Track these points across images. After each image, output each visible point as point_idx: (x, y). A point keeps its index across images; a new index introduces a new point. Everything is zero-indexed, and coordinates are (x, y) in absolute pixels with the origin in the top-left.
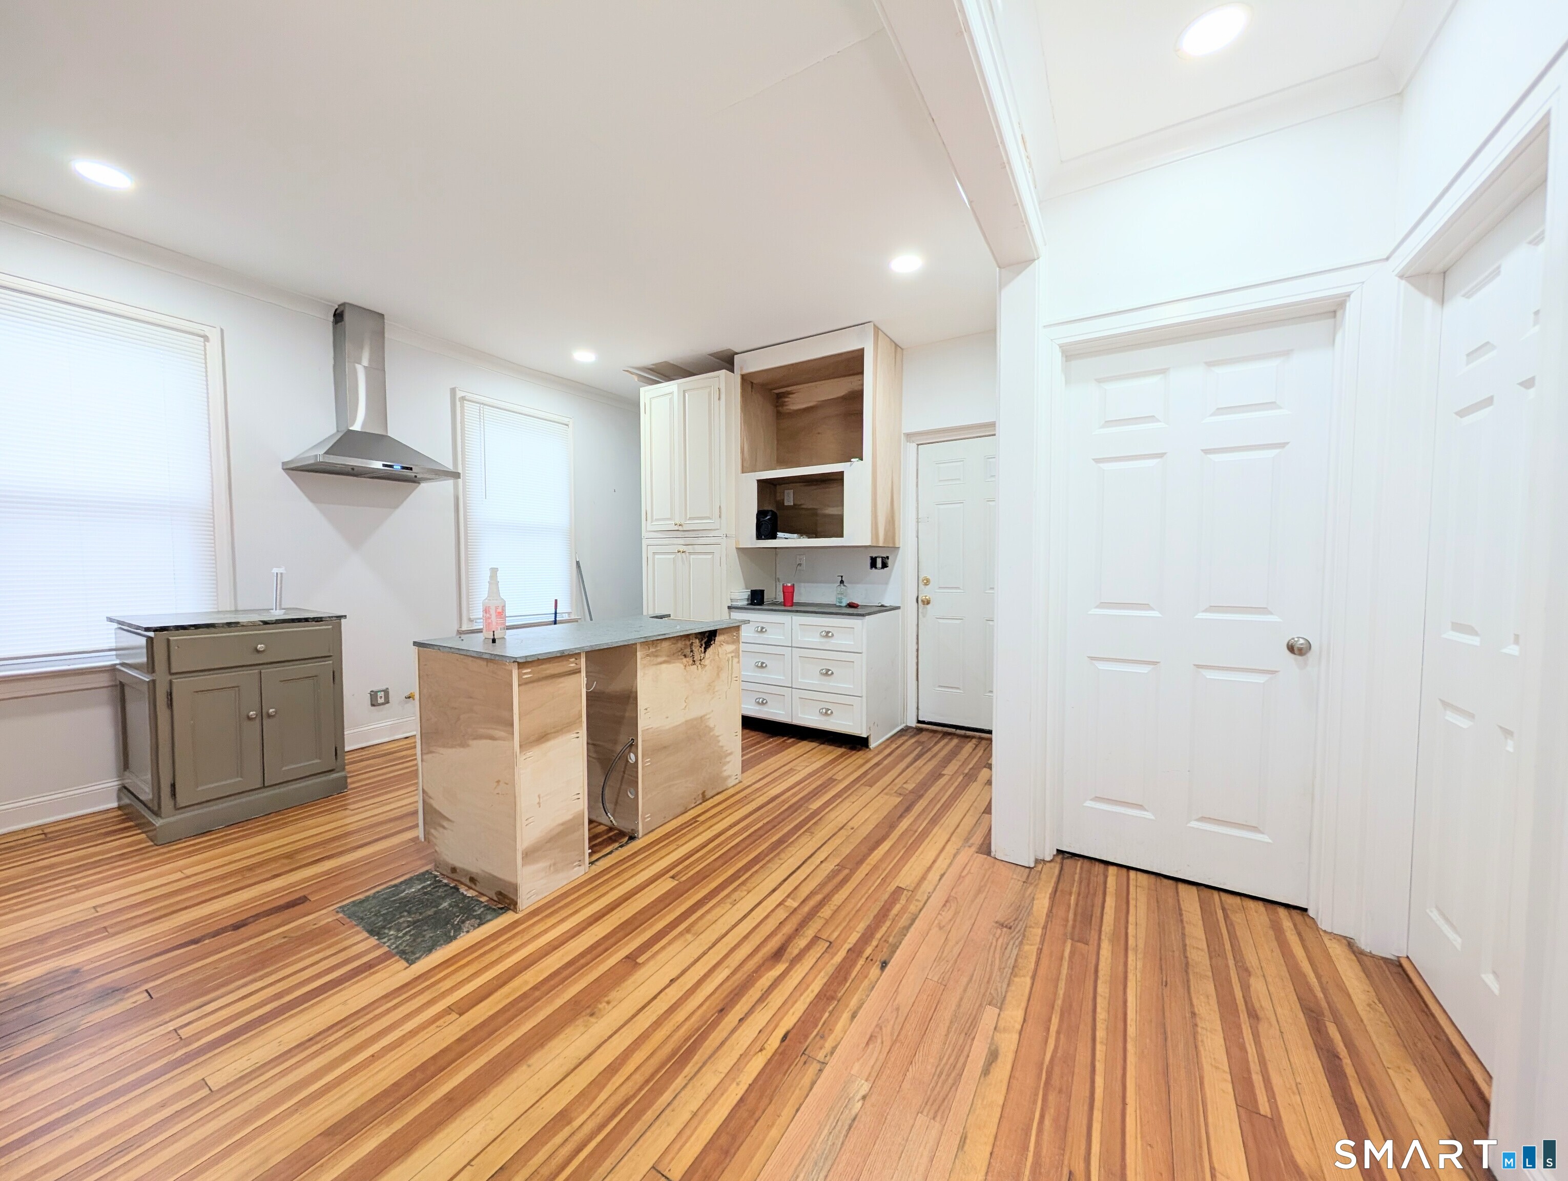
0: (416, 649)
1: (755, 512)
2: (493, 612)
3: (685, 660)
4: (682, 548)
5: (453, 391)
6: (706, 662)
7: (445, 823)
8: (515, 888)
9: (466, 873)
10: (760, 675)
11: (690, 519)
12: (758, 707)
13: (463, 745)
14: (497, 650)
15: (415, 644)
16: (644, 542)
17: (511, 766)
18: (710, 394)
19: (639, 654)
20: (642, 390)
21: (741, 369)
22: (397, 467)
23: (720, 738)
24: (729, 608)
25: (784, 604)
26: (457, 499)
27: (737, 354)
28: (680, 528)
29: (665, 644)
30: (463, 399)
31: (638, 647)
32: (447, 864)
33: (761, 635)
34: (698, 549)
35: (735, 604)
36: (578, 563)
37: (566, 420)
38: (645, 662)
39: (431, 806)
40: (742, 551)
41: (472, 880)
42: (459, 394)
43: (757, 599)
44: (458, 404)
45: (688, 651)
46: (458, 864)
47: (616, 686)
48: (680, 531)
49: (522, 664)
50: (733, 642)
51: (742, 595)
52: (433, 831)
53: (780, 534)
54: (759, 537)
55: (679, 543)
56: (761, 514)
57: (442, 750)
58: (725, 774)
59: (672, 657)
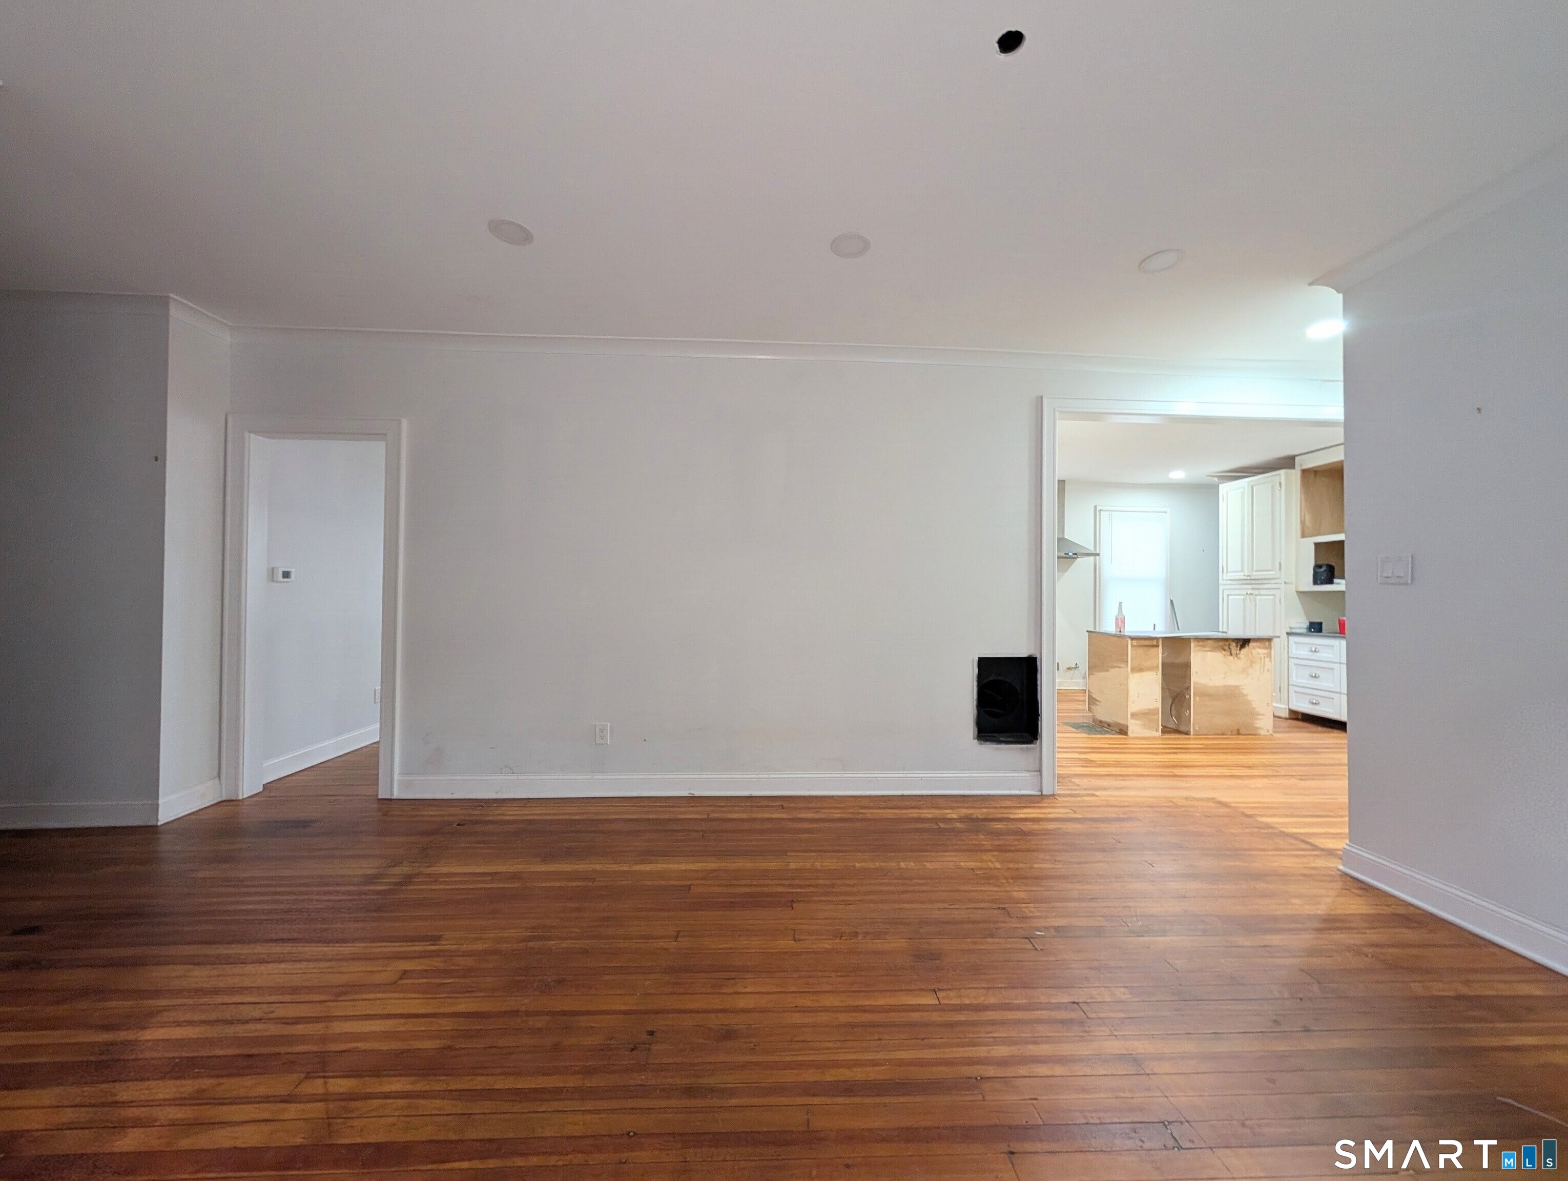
0: (1087, 633)
1: (1312, 563)
2: (1120, 620)
3: (1224, 652)
4: (1252, 591)
5: (1095, 507)
6: (1241, 656)
7: (1098, 703)
8: (1127, 727)
9: (1105, 722)
10: (1313, 683)
11: (1256, 571)
12: (1311, 706)
13: (1107, 671)
14: (1122, 633)
15: (1087, 631)
16: (1221, 587)
17: (1127, 678)
18: (1273, 487)
19: (1192, 644)
20: (1221, 486)
21: (1301, 465)
22: (1071, 554)
23: (1253, 703)
24: (1288, 634)
25: (1340, 633)
26: (1095, 565)
27: (1297, 455)
28: (1249, 578)
29: (1210, 642)
30: (1101, 510)
31: (1192, 641)
32: (1098, 720)
33: (1315, 654)
34: (1262, 592)
35: (1293, 631)
36: (1172, 601)
37: (1164, 510)
38: (1196, 648)
39: (1092, 697)
40: (1301, 594)
41: (1109, 725)
42: (1099, 508)
43: (1316, 628)
44: (1098, 513)
45: (1226, 648)
46: (1103, 719)
47: (1181, 660)
48: (1249, 581)
49: (1132, 639)
50: (1265, 648)
51: (1301, 623)
52: (1092, 707)
53: (1335, 581)
54: (1315, 582)
55: (1248, 589)
56: (1317, 566)
57: (1098, 674)
58: (1257, 725)
59: (1214, 649)
